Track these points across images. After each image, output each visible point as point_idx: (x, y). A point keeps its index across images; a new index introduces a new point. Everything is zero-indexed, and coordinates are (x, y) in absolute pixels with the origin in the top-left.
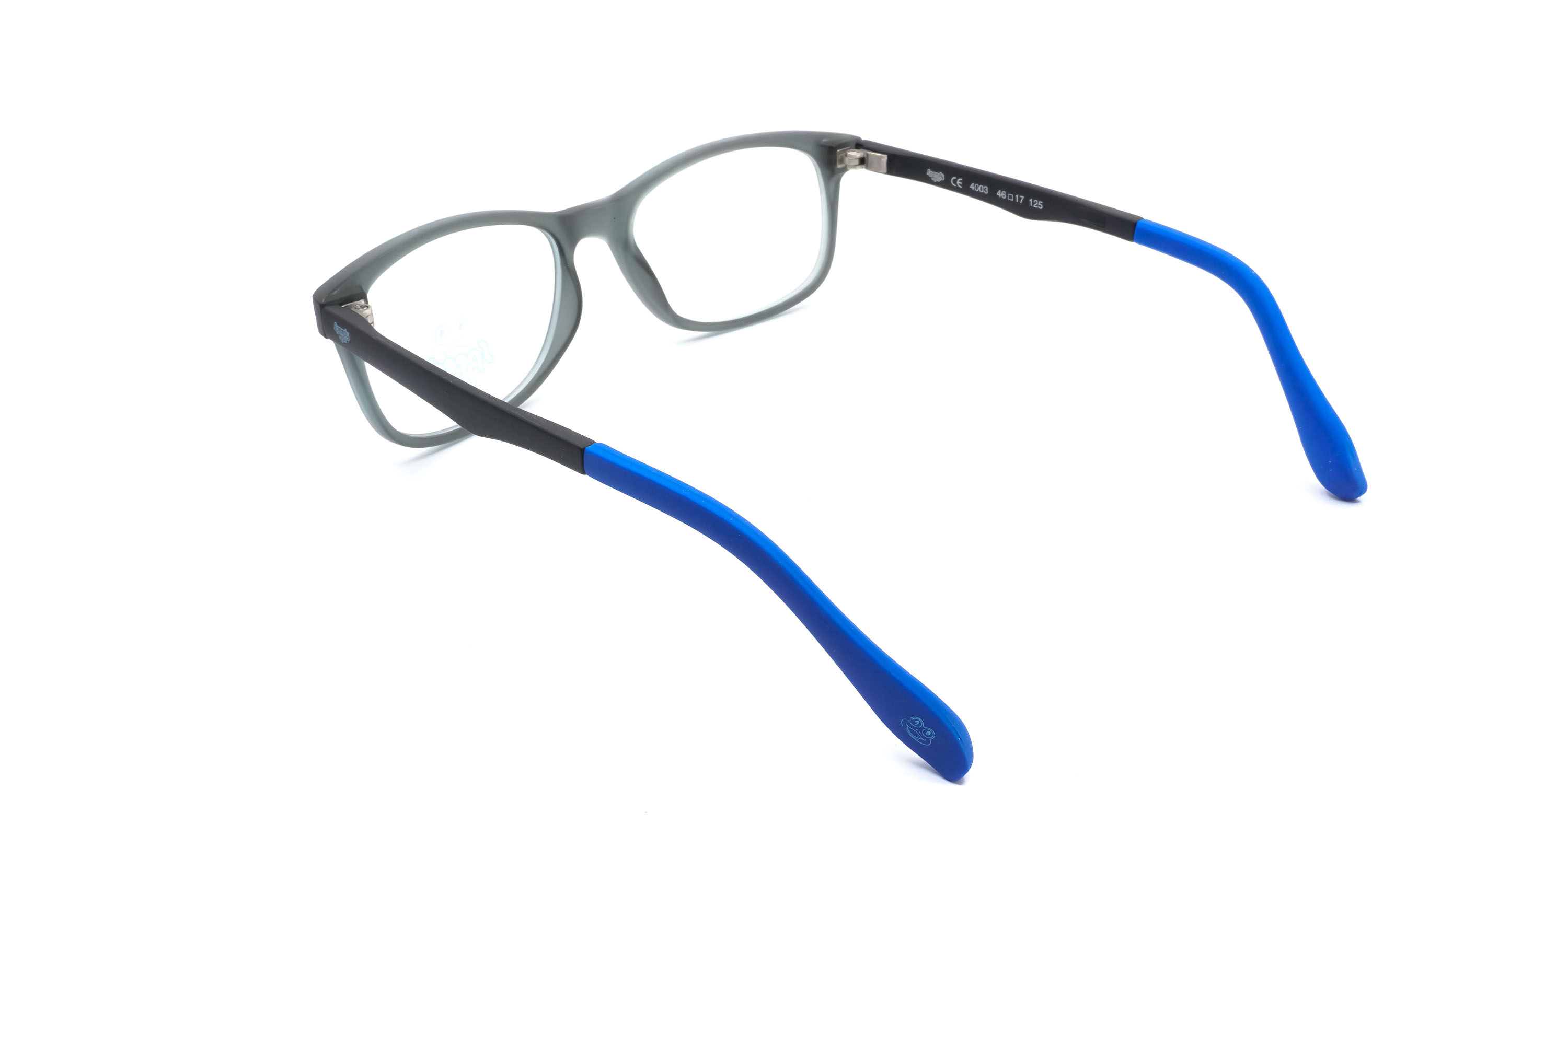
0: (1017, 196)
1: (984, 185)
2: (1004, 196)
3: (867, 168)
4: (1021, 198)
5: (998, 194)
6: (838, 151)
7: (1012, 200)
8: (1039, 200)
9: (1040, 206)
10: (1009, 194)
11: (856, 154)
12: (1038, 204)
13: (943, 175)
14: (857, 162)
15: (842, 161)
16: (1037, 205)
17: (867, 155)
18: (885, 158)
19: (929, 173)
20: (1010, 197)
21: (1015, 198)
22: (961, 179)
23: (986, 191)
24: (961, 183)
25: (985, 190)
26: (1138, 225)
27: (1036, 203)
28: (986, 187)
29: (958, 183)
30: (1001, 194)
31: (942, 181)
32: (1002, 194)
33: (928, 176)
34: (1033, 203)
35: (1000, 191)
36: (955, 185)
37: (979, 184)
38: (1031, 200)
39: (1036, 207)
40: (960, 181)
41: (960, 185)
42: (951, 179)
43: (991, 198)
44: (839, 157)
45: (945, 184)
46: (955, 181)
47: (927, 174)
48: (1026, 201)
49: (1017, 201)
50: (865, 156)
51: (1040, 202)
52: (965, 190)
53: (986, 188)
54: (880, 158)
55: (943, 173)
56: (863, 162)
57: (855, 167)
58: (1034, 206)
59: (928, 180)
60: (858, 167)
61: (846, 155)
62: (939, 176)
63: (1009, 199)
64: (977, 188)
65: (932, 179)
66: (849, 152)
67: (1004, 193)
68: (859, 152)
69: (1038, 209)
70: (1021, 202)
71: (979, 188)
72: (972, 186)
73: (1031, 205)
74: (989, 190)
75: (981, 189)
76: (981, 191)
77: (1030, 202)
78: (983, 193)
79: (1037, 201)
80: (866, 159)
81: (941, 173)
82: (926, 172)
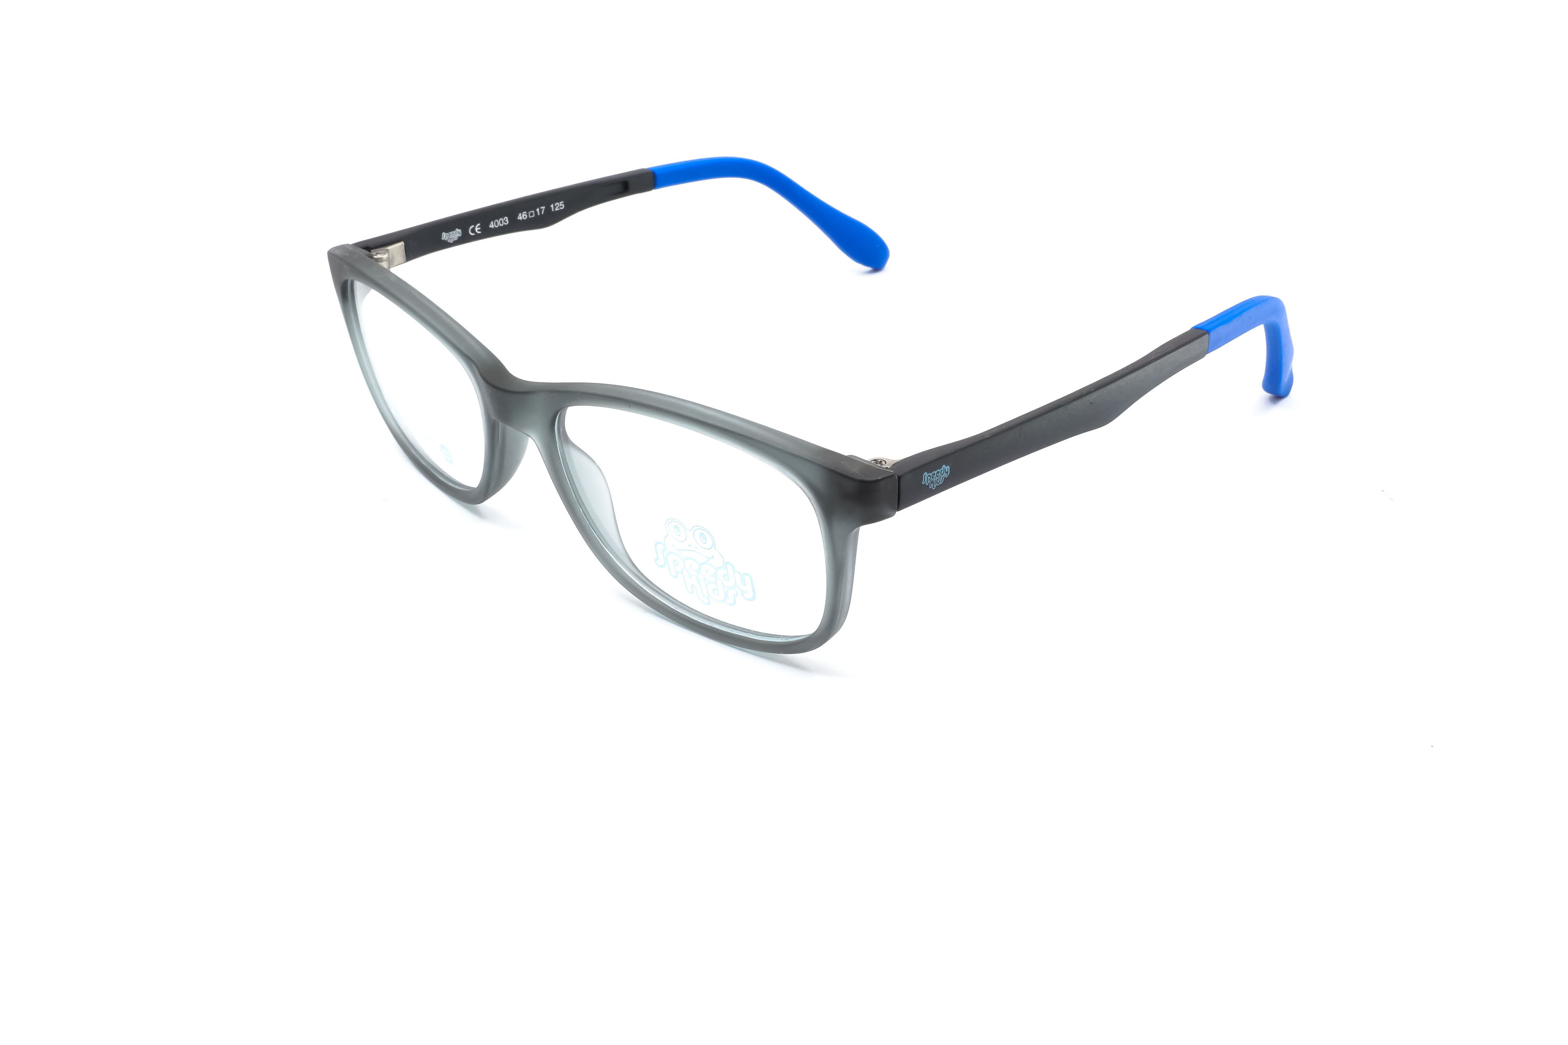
0: (538, 210)
1: (503, 218)
2: (525, 217)
4: (542, 209)
5: (518, 218)
7: (534, 216)
8: (559, 201)
9: (562, 207)
10: (529, 212)
11: (379, 255)
12: (560, 206)
13: (459, 231)
16: (559, 208)
17: (388, 251)
18: (401, 245)
20: (532, 214)
21: (536, 212)
22: (479, 224)
23: (506, 222)
24: (480, 228)
25: (505, 221)
26: (657, 173)
27: (557, 205)
29: (477, 229)
30: (522, 216)
31: (459, 238)
33: (444, 240)
34: (555, 207)
35: (520, 214)
36: (474, 234)
38: (552, 206)
39: (558, 209)
40: (479, 227)
41: (478, 230)
42: (468, 230)
43: (515, 226)
45: (465, 239)
46: (473, 230)
48: (548, 209)
49: (539, 214)
50: (388, 254)
52: (487, 233)
53: (506, 219)
54: (398, 248)
55: (459, 229)
58: (556, 209)
59: (446, 245)
62: (457, 233)
63: (530, 217)
64: (496, 224)
65: (449, 241)
66: (374, 255)
67: (525, 214)
68: (385, 254)
69: (560, 210)
70: (543, 213)
71: (499, 223)
72: (492, 226)
73: (553, 210)
74: (509, 220)
75: (501, 223)
76: (501, 225)
77: (551, 208)
78: (504, 225)
79: (557, 203)
80: (389, 258)
81: (457, 229)
82: (441, 237)
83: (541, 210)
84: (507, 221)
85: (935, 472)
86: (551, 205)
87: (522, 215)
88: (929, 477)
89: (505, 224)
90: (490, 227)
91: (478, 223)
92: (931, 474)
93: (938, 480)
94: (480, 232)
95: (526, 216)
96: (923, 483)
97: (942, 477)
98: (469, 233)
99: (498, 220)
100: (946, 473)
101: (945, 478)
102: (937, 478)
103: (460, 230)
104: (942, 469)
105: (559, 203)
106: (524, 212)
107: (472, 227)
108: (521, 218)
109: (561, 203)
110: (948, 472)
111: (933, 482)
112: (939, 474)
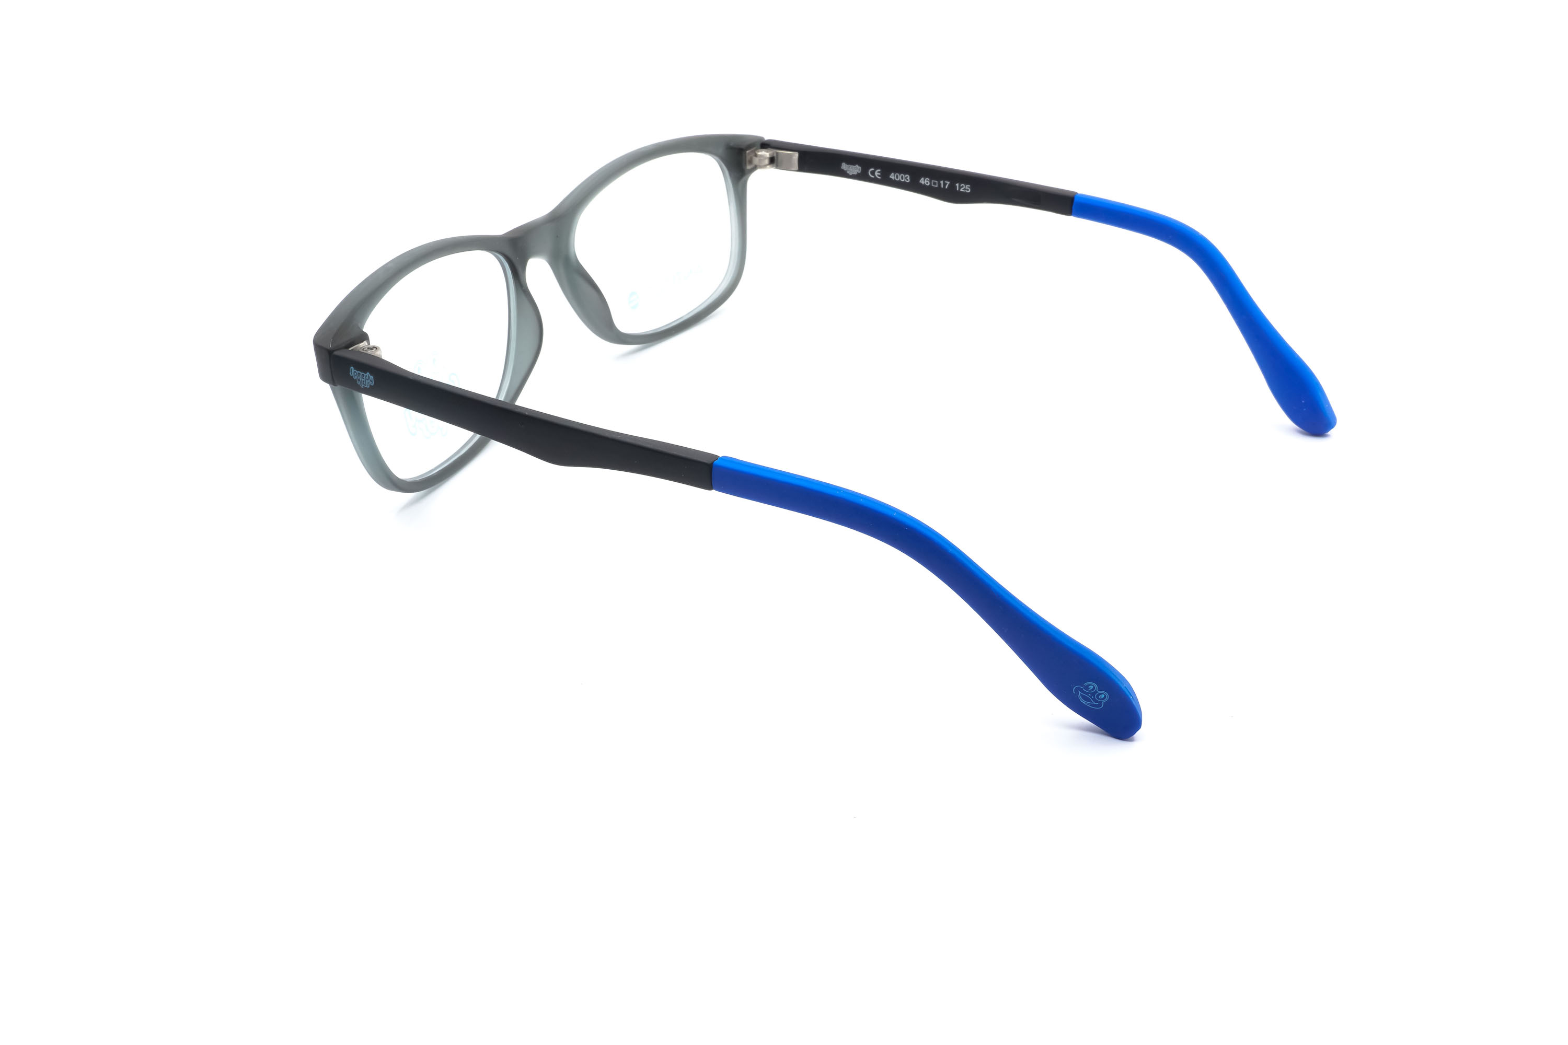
0: (942, 182)
1: (905, 174)
2: (927, 183)
3: (778, 167)
4: (947, 183)
5: (920, 182)
6: (747, 152)
7: (937, 186)
8: (966, 184)
9: (968, 190)
10: (932, 181)
11: (765, 154)
12: (966, 188)
13: (859, 168)
14: (767, 162)
15: (751, 162)
16: (964, 189)
17: (777, 153)
18: (796, 155)
19: (844, 166)
20: (935, 184)
21: (940, 184)
22: (879, 170)
23: (907, 180)
24: (879, 174)
25: (906, 178)
26: (1075, 200)
27: (963, 187)
28: (906, 175)
29: (876, 174)
30: (924, 181)
31: (858, 174)
32: (926, 181)
33: (843, 170)
34: (960, 188)
35: (923, 179)
36: (873, 177)
37: (900, 173)
38: (957, 185)
39: (963, 191)
40: (879, 172)
41: (878, 175)
42: (868, 171)
43: (914, 186)
44: (748, 158)
45: (863, 177)
46: (873, 173)
47: (842, 168)
48: (952, 186)
49: (942, 187)
50: (775, 155)
51: (967, 186)
52: (885, 180)
53: (907, 177)
54: (791, 156)
55: (860, 165)
56: (772, 161)
57: (765, 166)
58: (961, 190)
59: (845, 174)
60: (768, 166)
61: (756, 155)
62: (856, 169)
63: (933, 185)
64: (897, 177)
65: (848, 172)
66: (758, 152)
67: (927, 180)
68: (768, 152)
69: (965, 193)
70: (946, 187)
71: (900, 177)
72: (892, 176)
73: (958, 190)
74: (910, 178)
75: (902, 178)
76: (901, 180)
77: (956, 187)
78: (905, 182)
79: (963, 185)
80: (776, 158)
81: (857, 166)
82: (841, 165)
83: (945, 184)
84: (908, 178)
85: (361, 374)
86: (956, 183)
89: (906, 181)
90: (890, 177)
91: (878, 169)
92: (357, 372)
94: (880, 178)
95: (929, 183)
96: (351, 374)
97: (367, 381)
98: (868, 172)
99: (900, 175)
101: (370, 385)
102: (363, 380)
105: (966, 185)
106: (928, 179)
107: (873, 169)
108: (923, 183)
109: (968, 187)
110: (372, 381)
111: (359, 380)
112: (365, 377)
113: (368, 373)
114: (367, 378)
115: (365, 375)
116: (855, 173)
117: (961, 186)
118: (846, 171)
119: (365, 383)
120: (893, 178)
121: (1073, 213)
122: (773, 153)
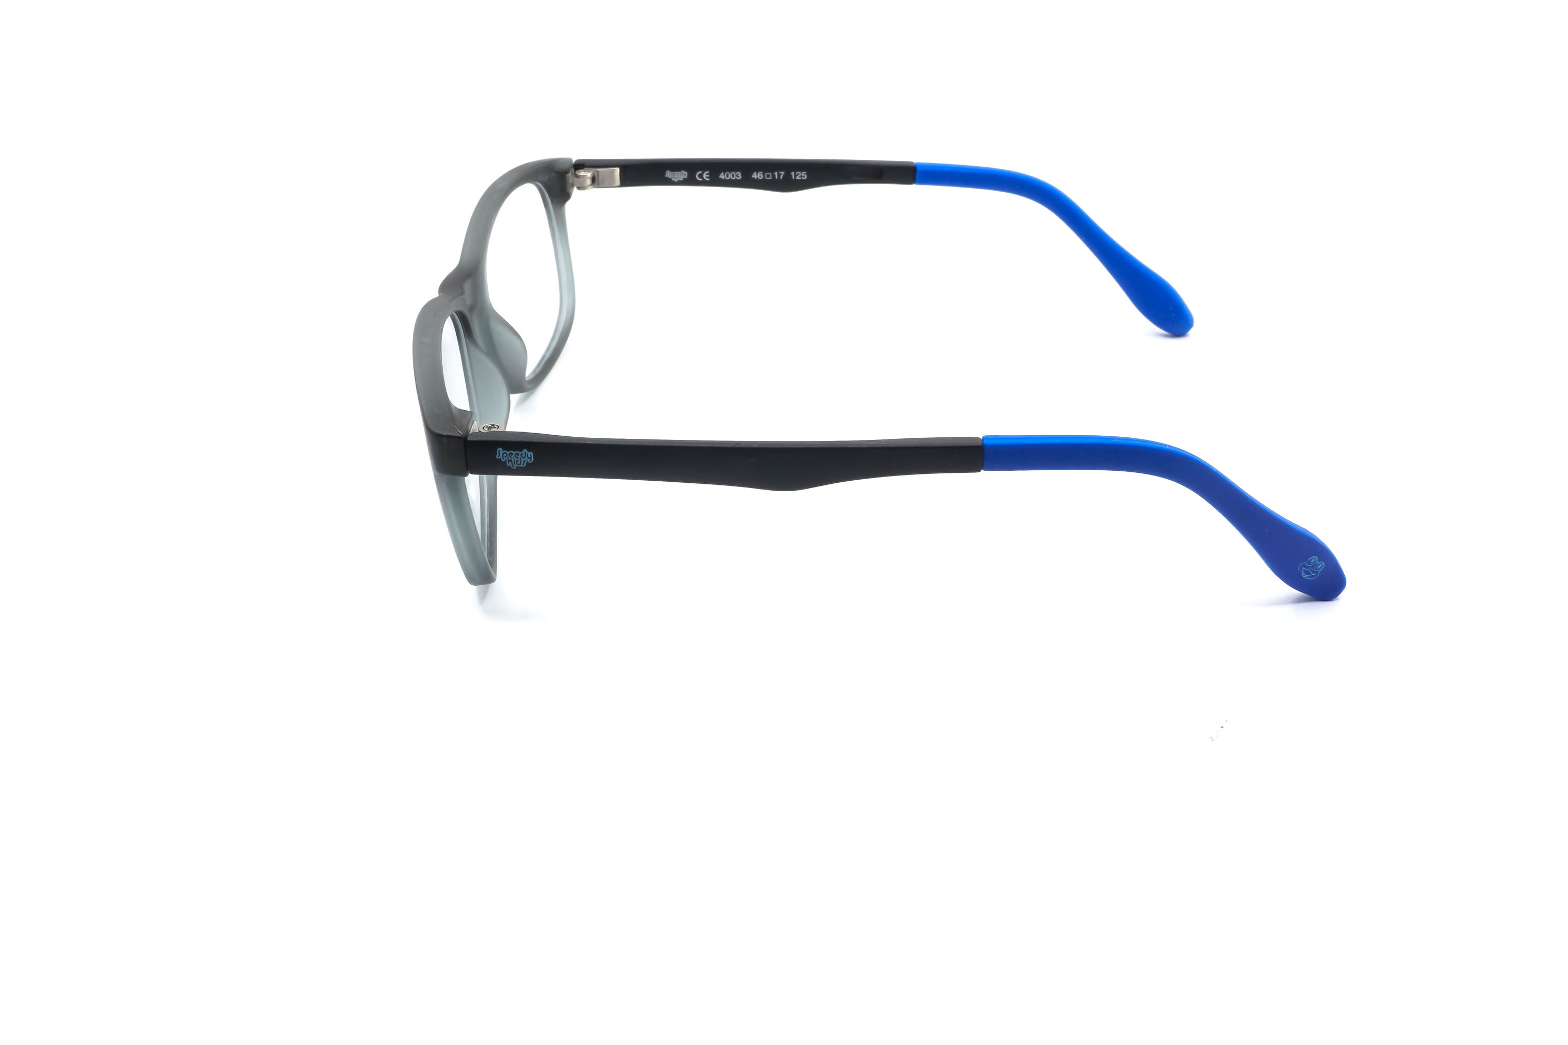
0: (776, 173)
1: (736, 171)
2: (760, 177)
3: (601, 186)
4: (781, 174)
5: (753, 177)
6: (570, 174)
7: (771, 178)
8: (801, 171)
9: (804, 176)
10: (766, 174)
11: (587, 174)
12: (802, 175)
14: (589, 182)
15: (570, 184)
16: (801, 176)
17: (598, 172)
18: (617, 171)
19: (669, 174)
20: (768, 176)
21: (774, 176)
22: (708, 172)
23: (738, 177)
24: (708, 176)
25: (738, 176)
26: (918, 168)
27: (798, 174)
28: (738, 173)
29: (705, 176)
30: (757, 176)
31: (685, 180)
32: (759, 175)
33: (668, 177)
34: (795, 176)
35: (755, 173)
36: (701, 180)
37: (730, 172)
39: (799, 178)
40: (707, 174)
41: (707, 177)
42: (696, 174)
43: (747, 182)
44: (571, 181)
45: (689, 181)
46: (701, 176)
47: (666, 176)
48: (788, 176)
49: (777, 177)
50: (596, 174)
52: (715, 181)
53: (738, 174)
54: (612, 172)
55: (685, 170)
56: (594, 180)
57: (586, 187)
58: (797, 178)
59: (669, 182)
60: (590, 187)
61: (578, 177)
62: (683, 175)
63: (766, 178)
64: (727, 176)
65: (673, 179)
66: (579, 172)
68: (589, 172)
69: (801, 180)
70: (781, 177)
71: (730, 176)
72: (722, 176)
73: (793, 178)
74: (742, 175)
75: (733, 176)
76: (732, 178)
77: (791, 176)
78: (736, 179)
79: (799, 172)
80: (596, 176)
81: (682, 171)
82: (664, 173)
83: (779, 175)
84: (740, 175)
85: (514, 453)
86: (792, 172)
87: (757, 174)
88: (505, 455)
89: (738, 178)
90: (720, 177)
91: (707, 170)
92: (508, 453)
93: (517, 461)
94: (708, 179)
95: (762, 177)
96: (497, 457)
97: (522, 460)
98: (695, 176)
100: (529, 458)
101: (527, 463)
102: (516, 459)
103: (686, 172)
104: (523, 452)
105: (801, 172)
106: (761, 173)
107: (700, 172)
108: (756, 177)
109: (804, 173)
110: (531, 458)
111: (511, 461)
112: (519, 456)
113: (525, 450)
114: (523, 456)
115: (520, 453)
116: (681, 179)
117: (797, 173)
118: (671, 178)
119: (519, 462)
120: (723, 177)
121: (917, 180)
122: (594, 173)
